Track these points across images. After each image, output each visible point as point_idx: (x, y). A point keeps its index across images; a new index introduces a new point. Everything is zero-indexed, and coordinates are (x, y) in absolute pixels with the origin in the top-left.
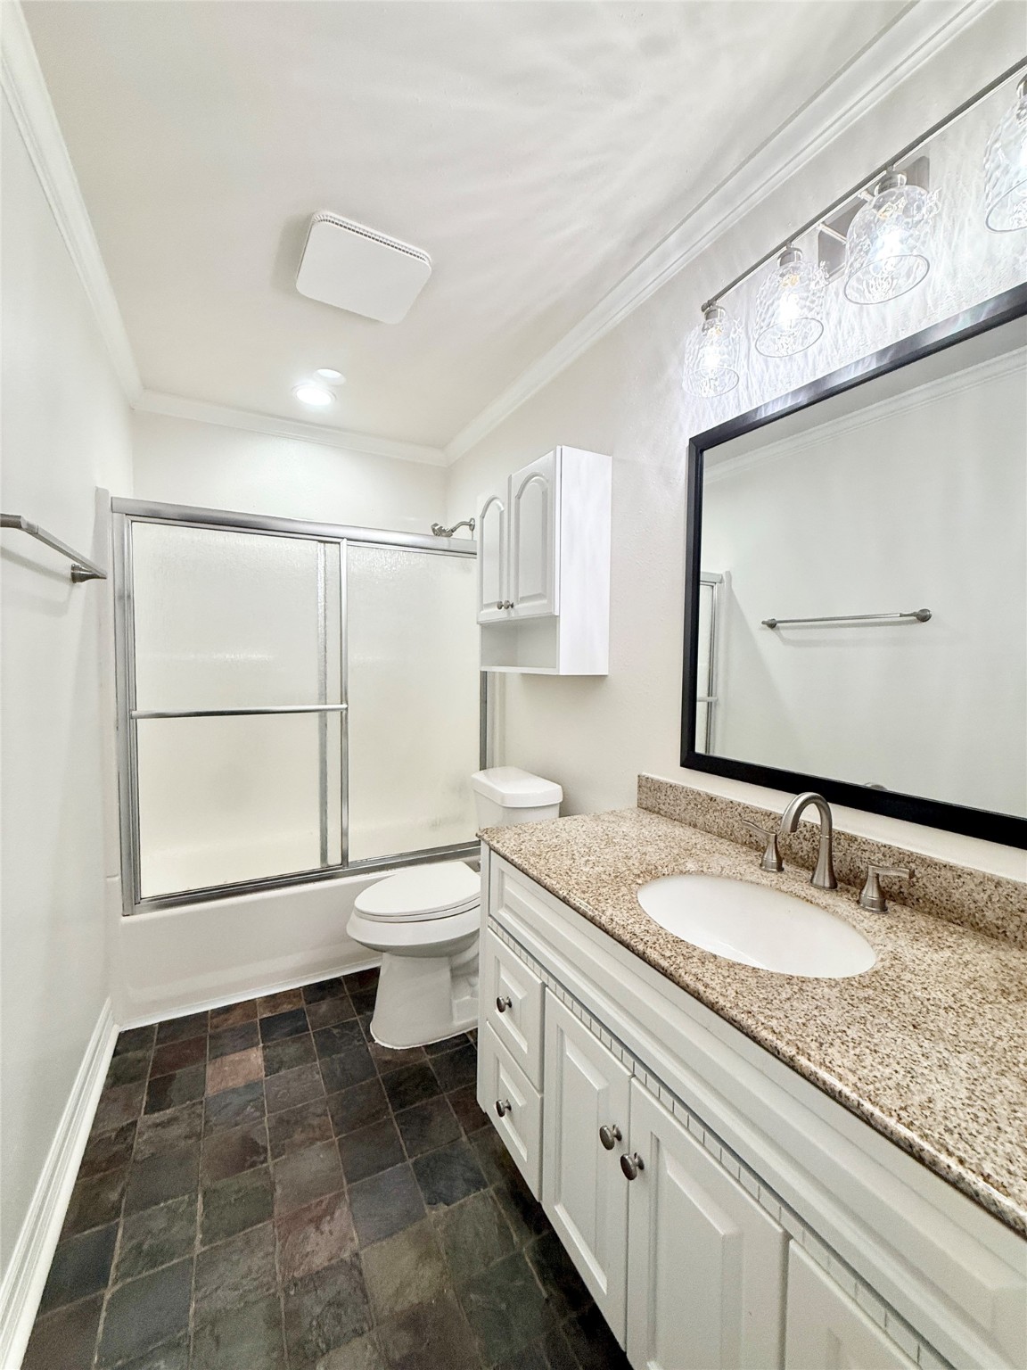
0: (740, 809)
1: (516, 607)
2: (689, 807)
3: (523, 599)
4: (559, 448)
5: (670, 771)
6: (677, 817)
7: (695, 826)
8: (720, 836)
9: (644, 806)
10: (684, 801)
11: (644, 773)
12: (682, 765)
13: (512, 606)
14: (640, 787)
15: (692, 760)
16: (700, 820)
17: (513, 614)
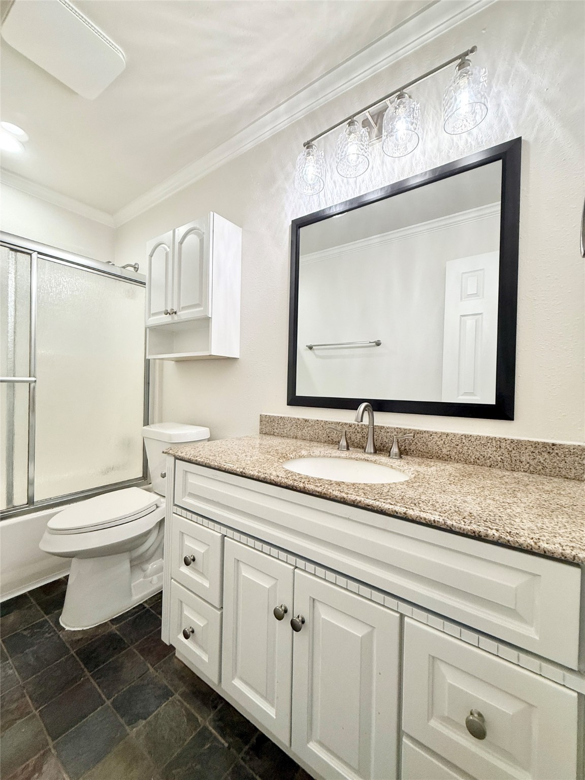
0: (322, 423)
1: (178, 313)
2: (293, 428)
3: (184, 308)
4: (212, 213)
5: (280, 408)
6: (286, 435)
7: (296, 438)
8: (311, 440)
9: (264, 433)
10: (289, 425)
11: (263, 414)
12: (288, 404)
13: (176, 313)
14: (261, 421)
15: (294, 400)
16: (300, 434)
17: (176, 318)
